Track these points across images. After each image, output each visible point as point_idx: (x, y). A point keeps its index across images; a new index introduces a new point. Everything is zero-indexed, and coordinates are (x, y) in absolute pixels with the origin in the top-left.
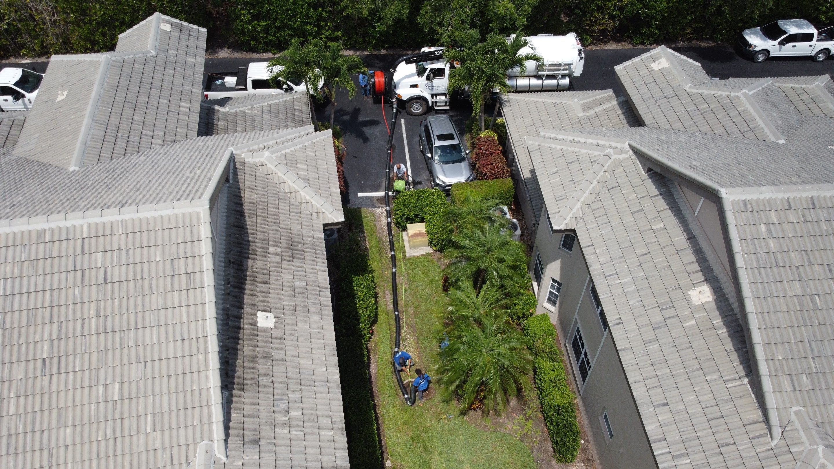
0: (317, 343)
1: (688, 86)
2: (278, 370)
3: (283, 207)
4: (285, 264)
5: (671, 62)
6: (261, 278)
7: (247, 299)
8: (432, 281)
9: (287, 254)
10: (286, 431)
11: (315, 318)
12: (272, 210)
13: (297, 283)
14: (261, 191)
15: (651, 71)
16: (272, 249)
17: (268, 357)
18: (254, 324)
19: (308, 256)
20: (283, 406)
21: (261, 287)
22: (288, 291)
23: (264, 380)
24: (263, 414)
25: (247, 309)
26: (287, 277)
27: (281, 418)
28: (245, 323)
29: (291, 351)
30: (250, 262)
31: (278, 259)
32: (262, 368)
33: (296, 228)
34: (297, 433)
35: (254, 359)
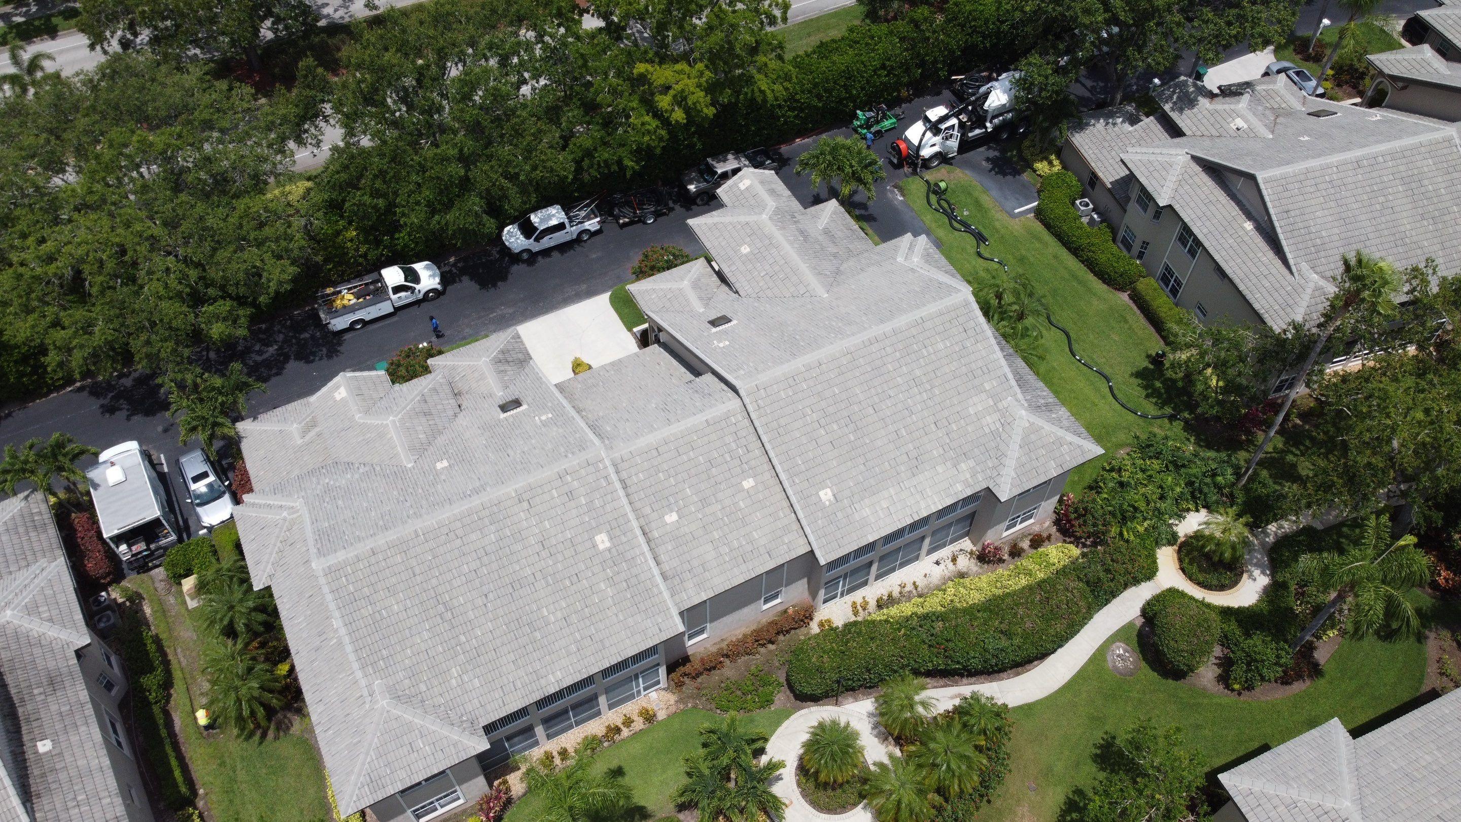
0: (88, 745)
1: (358, 417)
2: (63, 776)
3: (37, 651)
4: (50, 699)
6: (32, 717)
7: (26, 738)
9: (49, 690)
10: (77, 810)
11: (83, 729)
12: (28, 658)
13: (63, 709)
14: (14, 647)
15: (334, 402)
16: (36, 692)
17: (53, 770)
18: (36, 752)
19: (67, 684)
20: (71, 796)
21: (35, 724)
22: (57, 718)
23: (53, 786)
24: (58, 806)
25: (28, 745)
26: (54, 708)
27: (71, 804)
28: (29, 755)
29: (68, 759)
30: (20, 711)
31: (43, 697)
32: (50, 778)
33: (51, 665)
34: (84, 808)
35: (43, 775)
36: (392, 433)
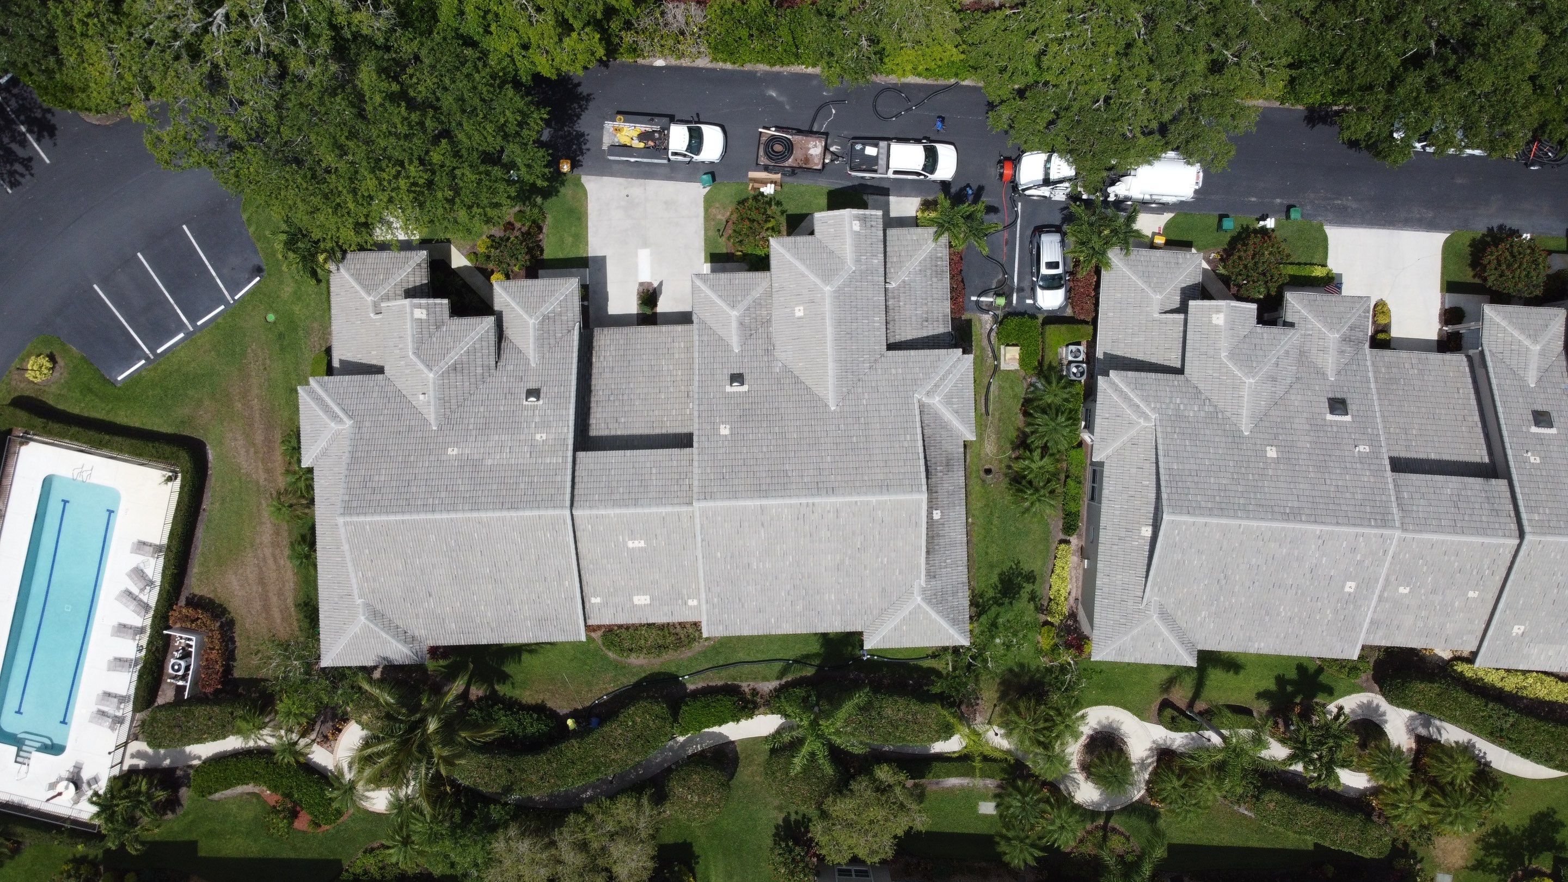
0: (958, 522)
1: (1224, 354)
4: (945, 477)
5: (1226, 322)
8: (1015, 396)
9: (945, 470)
11: (957, 508)
15: (1210, 322)
16: (939, 469)
17: (938, 535)
19: (955, 469)
22: (946, 494)
26: (946, 485)
31: (941, 474)
33: (952, 448)
36: (1245, 393)
